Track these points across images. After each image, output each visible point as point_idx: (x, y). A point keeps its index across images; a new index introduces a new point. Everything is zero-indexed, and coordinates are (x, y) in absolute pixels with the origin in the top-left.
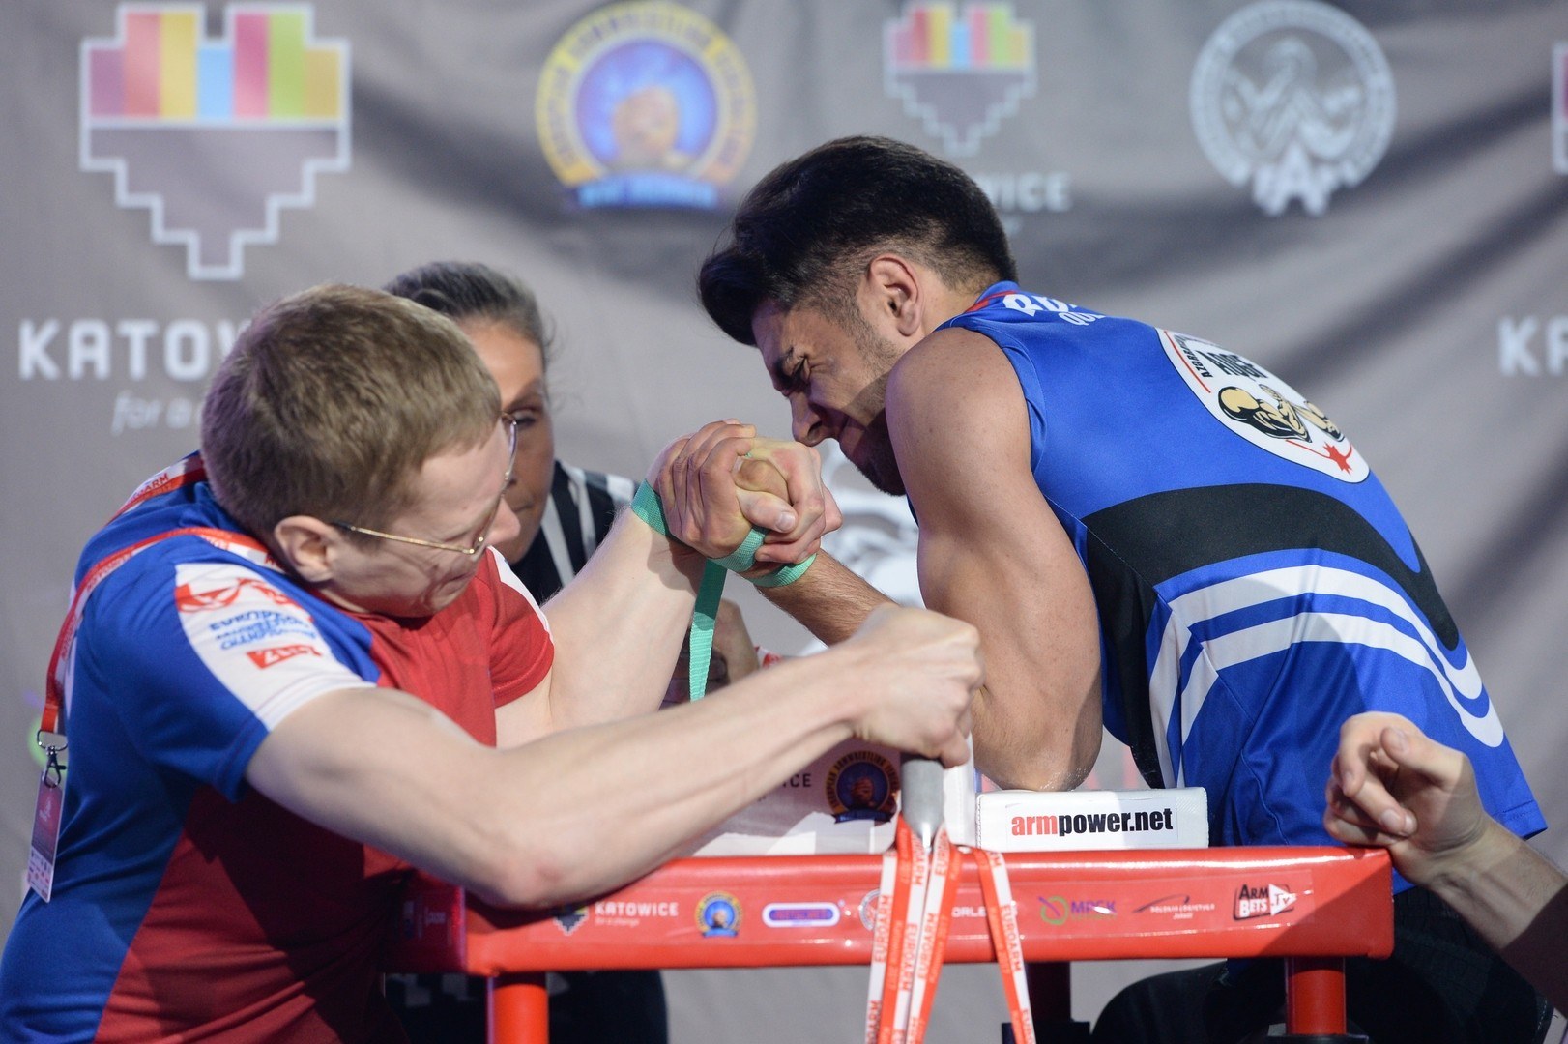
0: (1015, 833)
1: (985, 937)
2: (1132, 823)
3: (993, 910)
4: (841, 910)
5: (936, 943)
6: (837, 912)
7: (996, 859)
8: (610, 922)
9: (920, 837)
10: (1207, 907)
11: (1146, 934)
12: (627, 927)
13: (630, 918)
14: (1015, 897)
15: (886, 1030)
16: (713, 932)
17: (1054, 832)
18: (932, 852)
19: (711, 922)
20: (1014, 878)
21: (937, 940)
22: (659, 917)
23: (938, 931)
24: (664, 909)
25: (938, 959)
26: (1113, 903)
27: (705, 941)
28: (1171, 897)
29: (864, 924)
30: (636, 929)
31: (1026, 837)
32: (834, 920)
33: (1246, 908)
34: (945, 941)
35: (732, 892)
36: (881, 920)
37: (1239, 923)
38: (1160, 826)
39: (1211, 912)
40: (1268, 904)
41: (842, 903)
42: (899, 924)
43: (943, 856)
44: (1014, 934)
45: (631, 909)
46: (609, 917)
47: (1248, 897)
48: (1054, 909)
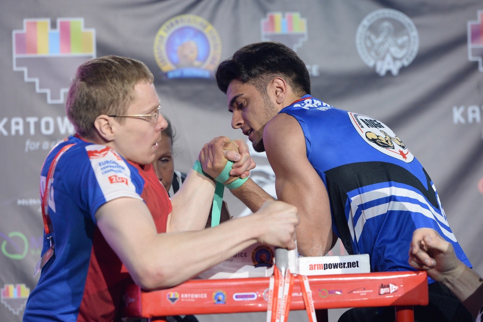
0: (310, 269)
1: (302, 302)
2: (346, 265)
3: (304, 294)
4: (257, 295)
6: (256, 295)
7: (305, 278)
8: (186, 300)
9: (281, 271)
10: (371, 291)
11: (352, 300)
12: (191, 302)
13: (192, 299)
14: (311, 289)
16: (218, 302)
17: (322, 269)
18: (285, 276)
19: (217, 299)
20: (311, 284)
21: (288, 303)
22: (201, 298)
23: (288, 301)
24: (203, 296)
25: (288, 309)
26: (341, 290)
27: (215, 305)
28: (359, 288)
29: (265, 299)
30: (194, 302)
31: (314, 271)
32: (255, 298)
33: (383, 291)
34: (290, 303)
35: (223, 290)
36: (270, 298)
37: (381, 296)
38: (355, 266)
39: (372, 293)
40: (390, 290)
41: (258, 293)
42: (275, 299)
43: (288, 277)
44: (311, 301)
45: (192, 296)
46: (186, 298)
47: (383, 288)
48: (323, 293)
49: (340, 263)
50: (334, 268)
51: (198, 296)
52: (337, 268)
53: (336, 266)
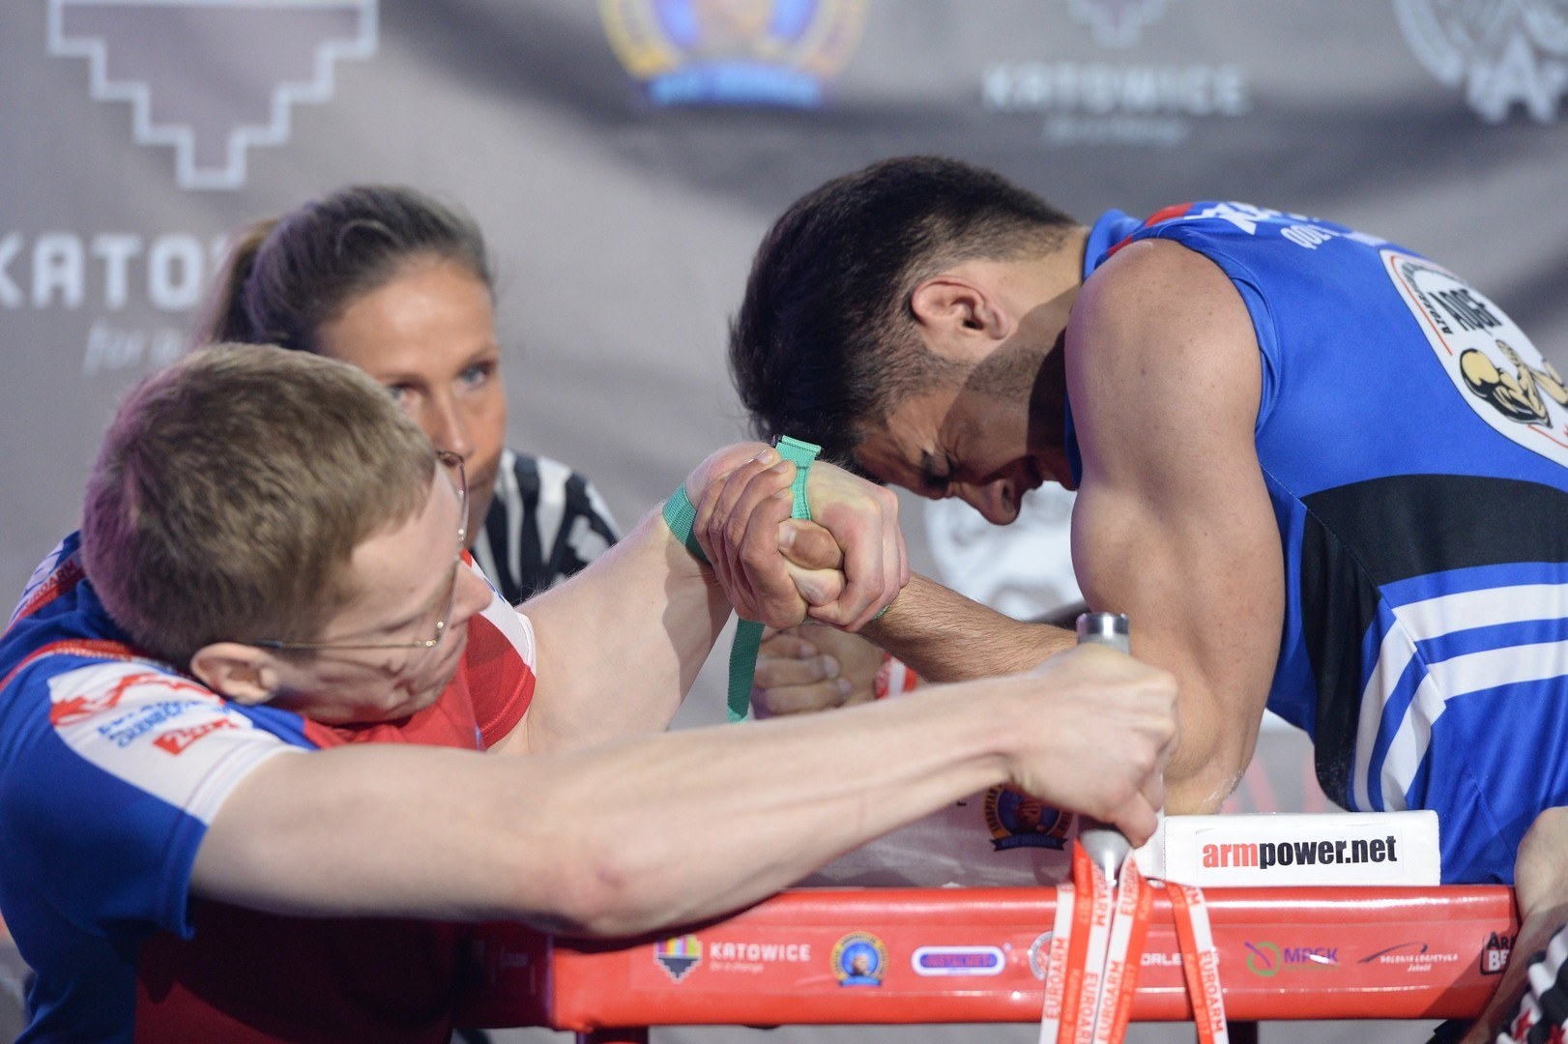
0: (1207, 864)
1: (1181, 990)
2: (1348, 853)
3: (1189, 957)
4: (1006, 955)
5: (1120, 999)
6: (1001, 957)
7: (1195, 895)
8: (727, 967)
9: (1102, 867)
10: (1448, 958)
11: (1376, 989)
12: (749, 974)
13: (753, 962)
14: (1216, 942)
16: (851, 980)
17: (1254, 864)
18: (1117, 886)
19: (849, 968)
20: (1216, 919)
21: (1122, 993)
22: (786, 962)
23: (1122, 984)
24: (793, 953)
25: (1124, 1015)
26: (1335, 951)
27: (843, 991)
28: (1404, 945)
29: (1036, 974)
30: (759, 975)
31: (1219, 869)
32: (999, 968)
33: (1496, 958)
34: (1133, 994)
35: (873, 933)
36: (1055, 968)
37: (1487, 979)
38: (1382, 856)
39: (1453, 963)
41: (1007, 947)
42: (1076, 972)
43: (1130, 891)
44: (1215, 987)
45: (754, 951)
46: (728, 960)
47: (1499, 948)
48: (1264, 957)
49: (1322, 845)
50: (1301, 862)
52: (1312, 861)
53: (1307, 853)
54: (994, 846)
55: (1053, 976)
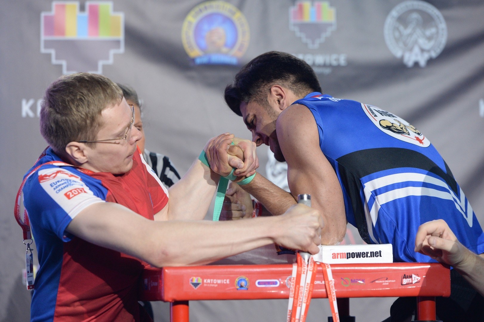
0: (333, 258)
1: (324, 290)
2: (369, 255)
3: (327, 282)
4: (280, 282)
5: (309, 293)
6: (279, 282)
7: (328, 266)
8: (208, 285)
9: (304, 259)
10: (393, 281)
11: (375, 289)
12: (214, 287)
13: (215, 284)
14: (334, 278)
15: (293, 319)
16: (240, 288)
17: (345, 258)
18: (308, 264)
19: (240, 285)
20: (334, 272)
21: (310, 291)
22: (223, 284)
23: (310, 288)
24: (225, 281)
25: (310, 297)
26: (364, 280)
27: (238, 291)
28: (382, 278)
29: (287, 286)
30: (216, 287)
31: (336, 259)
32: (278, 285)
33: (405, 281)
34: (312, 291)
35: (246, 276)
36: (292, 285)
37: (402, 286)
38: (378, 256)
39: (394, 282)
40: (412, 280)
41: (280, 280)
42: (298, 286)
43: (312, 265)
44: (333, 289)
45: (215, 281)
46: (208, 283)
47: (406, 278)
48: (346, 282)
49: (363, 253)
50: (357, 257)
51: (221, 282)
52: (360, 257)
53: (359, 255)
54: (277, 254)
55: (292, 287)
